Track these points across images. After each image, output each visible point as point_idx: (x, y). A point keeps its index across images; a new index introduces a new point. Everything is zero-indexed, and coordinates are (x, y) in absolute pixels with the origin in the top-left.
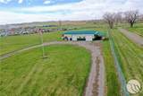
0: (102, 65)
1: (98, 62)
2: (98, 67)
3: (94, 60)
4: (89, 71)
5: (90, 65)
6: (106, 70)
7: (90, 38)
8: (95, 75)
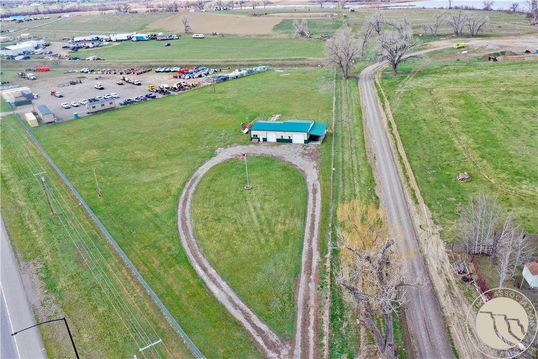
0: (318, 196)
1: (315, 191)
2: (314, 198)
3: (310, 189)
4: (307, 203)
5: (307, 195)
6: (322, 201)
7: (299, 138)
8: (312, 207)
